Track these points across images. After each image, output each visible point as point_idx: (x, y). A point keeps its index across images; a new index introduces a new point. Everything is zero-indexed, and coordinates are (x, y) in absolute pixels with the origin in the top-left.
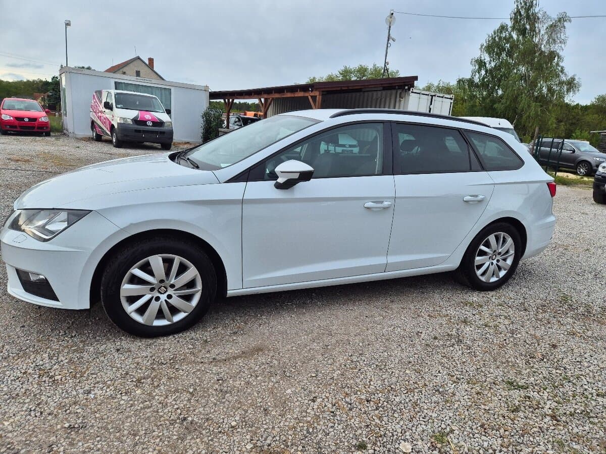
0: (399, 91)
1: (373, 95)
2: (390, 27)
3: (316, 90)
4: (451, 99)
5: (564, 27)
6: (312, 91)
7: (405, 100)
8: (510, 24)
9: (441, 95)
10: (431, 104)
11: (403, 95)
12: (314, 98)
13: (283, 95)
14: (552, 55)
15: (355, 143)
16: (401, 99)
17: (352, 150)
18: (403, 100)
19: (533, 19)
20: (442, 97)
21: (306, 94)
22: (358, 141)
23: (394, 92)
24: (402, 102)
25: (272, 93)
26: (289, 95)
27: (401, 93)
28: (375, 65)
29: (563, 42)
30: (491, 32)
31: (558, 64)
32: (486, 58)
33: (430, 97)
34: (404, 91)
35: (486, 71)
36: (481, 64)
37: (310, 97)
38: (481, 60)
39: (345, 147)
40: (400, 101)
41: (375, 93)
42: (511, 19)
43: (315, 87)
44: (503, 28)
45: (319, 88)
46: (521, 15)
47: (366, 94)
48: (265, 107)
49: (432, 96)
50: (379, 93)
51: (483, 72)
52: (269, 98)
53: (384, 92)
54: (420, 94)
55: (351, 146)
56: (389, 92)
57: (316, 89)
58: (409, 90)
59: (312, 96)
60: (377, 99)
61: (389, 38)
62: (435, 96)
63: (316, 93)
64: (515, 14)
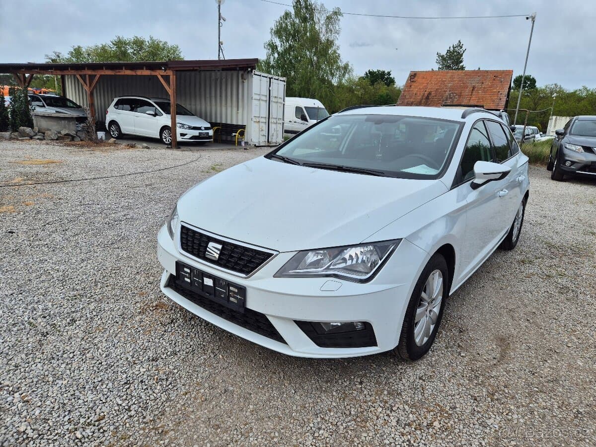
0: (241, 73)
1: (211, 74)
2: (219, 6)
3: (169, 70)
4: (284, 81)
5: (339, 20)
6: (165, 70)
7: (248, 83)
8: (293, 12)
9: (277, 77)
10: (270, 86)
11: (245, 76)
12: (167, 78)
13: (120, 72)
14: (330, 43)
15: (209, 125)
16: (244, 81)
17: (208, 133)
18: (246, 81)
19: (310, 9)
20: (278, 80)
21: (154, 73)
22: (211, 123)
23: (235, 73)
24: (246, 84)
25: (103, 69)
26: (128, 72)
27: (242, 75)
28: (151, 39)
29: (337, 32)
30: (278, 19)
31: (335, 52)
32: (277, 41)
33: (269, 79)
34: (246, 73)
35: (279, 55)
36: (273, 47)
37: (159, 77)
38: (272, 43)
39: (201, 129)
40: (243, 82)
41: (213, 73)
42: (294, 6)
43: (169, 66)
44: (287, 15)
45: (173, 67)
46: (300, 5)
47: (203, 74)
48: (90, 86)
49: (270, 78)
50: (219, 73)
51: (276, 55)
52: (96, 75)
53: (224, 73)
54: (260, 76)
55: (206, 128)
56: (229, 73)
57: (170, 68)
58: (252, 72)
59: (162, 76)
60: (216, 80)
61: (220, 17)
62: (272, 78)
63: (170, 73)
64: (296, 3)
